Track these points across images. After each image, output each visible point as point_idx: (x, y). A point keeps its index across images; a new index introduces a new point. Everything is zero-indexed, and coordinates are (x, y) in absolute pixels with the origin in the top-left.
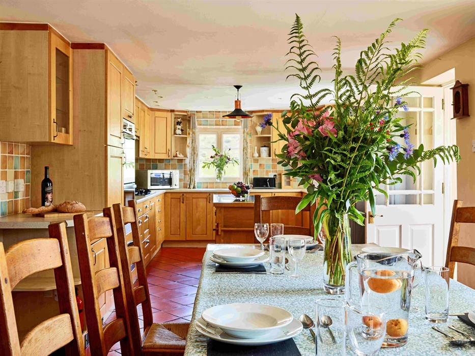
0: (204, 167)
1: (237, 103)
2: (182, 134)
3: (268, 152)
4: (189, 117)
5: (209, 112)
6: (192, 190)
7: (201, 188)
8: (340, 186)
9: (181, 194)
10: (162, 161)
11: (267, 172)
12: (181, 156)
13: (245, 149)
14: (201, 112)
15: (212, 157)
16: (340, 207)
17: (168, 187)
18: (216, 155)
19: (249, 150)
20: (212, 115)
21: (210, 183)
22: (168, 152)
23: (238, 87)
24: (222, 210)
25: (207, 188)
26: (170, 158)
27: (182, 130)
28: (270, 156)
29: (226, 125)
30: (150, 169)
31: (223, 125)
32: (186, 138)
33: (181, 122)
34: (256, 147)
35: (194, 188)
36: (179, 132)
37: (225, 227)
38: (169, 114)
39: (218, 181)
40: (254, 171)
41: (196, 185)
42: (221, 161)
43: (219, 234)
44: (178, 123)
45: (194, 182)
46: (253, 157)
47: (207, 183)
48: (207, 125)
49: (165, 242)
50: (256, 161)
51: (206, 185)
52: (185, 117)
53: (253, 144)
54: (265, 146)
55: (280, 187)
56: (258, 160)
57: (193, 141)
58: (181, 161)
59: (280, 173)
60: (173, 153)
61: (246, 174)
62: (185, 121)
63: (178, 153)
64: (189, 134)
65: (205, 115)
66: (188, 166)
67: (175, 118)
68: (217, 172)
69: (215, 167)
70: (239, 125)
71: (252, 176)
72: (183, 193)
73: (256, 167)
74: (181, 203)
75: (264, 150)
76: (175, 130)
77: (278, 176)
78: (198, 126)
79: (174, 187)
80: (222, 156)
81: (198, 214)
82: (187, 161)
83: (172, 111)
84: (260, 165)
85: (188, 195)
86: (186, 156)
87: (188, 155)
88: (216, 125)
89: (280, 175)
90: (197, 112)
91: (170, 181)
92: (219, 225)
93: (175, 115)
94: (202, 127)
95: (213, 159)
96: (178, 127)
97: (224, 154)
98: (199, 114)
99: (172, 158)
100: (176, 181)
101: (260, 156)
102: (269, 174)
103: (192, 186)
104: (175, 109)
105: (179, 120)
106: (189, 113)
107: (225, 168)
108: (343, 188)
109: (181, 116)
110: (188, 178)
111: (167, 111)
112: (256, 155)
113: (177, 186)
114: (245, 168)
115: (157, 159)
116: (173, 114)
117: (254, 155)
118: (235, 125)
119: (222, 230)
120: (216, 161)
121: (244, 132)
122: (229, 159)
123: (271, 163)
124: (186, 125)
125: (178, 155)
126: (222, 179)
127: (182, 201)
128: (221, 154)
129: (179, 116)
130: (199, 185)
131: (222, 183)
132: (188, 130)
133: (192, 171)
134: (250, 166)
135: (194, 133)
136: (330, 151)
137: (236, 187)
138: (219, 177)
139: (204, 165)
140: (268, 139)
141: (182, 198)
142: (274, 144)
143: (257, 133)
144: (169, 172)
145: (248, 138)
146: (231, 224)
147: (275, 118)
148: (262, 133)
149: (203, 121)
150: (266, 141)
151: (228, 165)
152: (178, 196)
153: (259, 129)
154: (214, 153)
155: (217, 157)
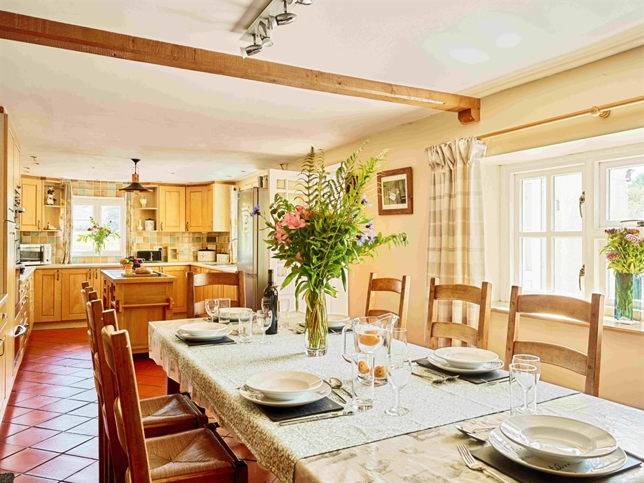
0: (79, 240)
1: (135, 176)
2: (54, 204)
3: (154, 225)
4: (63, 186)
5: (87, 181)
6: (66, 265)
7: (77, 263)
8: (319, 267)
9: (56, 271)
10: (28, 234)
11: (152, 245)
12: (52, 228)
13: (128, 222)
14: (77, 181)
15: (89, 230)
16: (319, 284)
17: (39, 263)
18: (95, 227)
19: (133, 223)
20: (90, 185)
21: (87, 257)
22: (37, 224)
23: (136, 161)
25: (84, 262)
26: (40, 230)
27: (54, 200)
28: (155, 229)
29: (107, 196)
31: (102, 196)
32: (59, 208)
33: (53, 191)
34: (140, 220)
35: (69, 263)
36: (50, 201)
38: (40, 181)
39: (97, 255)
40: (138, 244)
41: (71, 260)
42: (101, 235)
44: (50, 192)
45: (70, 256)
46: (137, 229)
47: (85, 257)
48: (84, 195)
49: (36, 324)
50: (140, 234)
51: (82, 260)
52: (57, 186)
53: (137, 216)
54: (150, 219)
55: (166, 260)
56: (142, 233)
57: (69, 212)
58: (53, 233)
59: (165, 246)
60: (44, 225)
61: (129, 248)
62: (58, 191)
63: (49, 225)
64: (63, 204)
65: (81, 185)
66: (61, 239)
67: (45, 186)
68: (95, 245)
69: (94, 241)
70: (121, 197)
71: (135, 250)
72: (58, 270)
73: (140, 240)
74: (56, 280)
75: (150, 224)
76: (46, 200)
77: (163, 251)
78: (74, 196)
79: (45, 262)
80: (101, 228)
81: (76, 292)
82: (60, 234)
83: (43, 178)
84: (145, 238)
85: (63, 272)
86: (59, 229)
87: (62, 227)
88: (95, 196)
89: (166, 248)
90: (72, 180)
91: (40, 256)
93: (45, 183)
94: (78, 197)
95: (91, 232)
96: (50, 196)
97: (103, 226)
98: (76, 184)
99: (43, 230)
100: (47, 255)
101: (144, 229)
102: (154, 247)
103: (66, 261)
104: (47, 176)
105: (51, 189)
106: (62, 182)
107: (105, 241)
108: (322, 268)
109: (52, 185)
110: (61, 252)
111: (38, 178)
112: (140, 228)
113: (49, 262)
114: (128, 242)
116: (43, 181)
117: (138, 228)
118: (117, 196)
119: (123, 308)
120: (94, 234)
121: (127, 204)
122: (109, 232)
123: (156, 236)
124: (59, 194)
125: (50, 227)
126: (102, 253)
127: (56, 277)
128: (100, 226)
129: (49, 185)
130: (75, 260)
132: (61, 199)
133: (67, 244)
134: (134, 239)
135: (69, 203)
137: (128, 261)
138: (98, 251)
139: (79, 238)
140: (154, 212)
141: (55, 274)
142: (160, 217)
143: (141, 205)
144: (39, 246)
145: (132, 211)
146: (132, 301)
147: (161, 191)
148: (147, 205)
149: (79, 191)
150: (151, 215)
151: (108, 238)
152: (51, 272)
153: (144, 202)
154: (93, 225)
155: (95, 230)
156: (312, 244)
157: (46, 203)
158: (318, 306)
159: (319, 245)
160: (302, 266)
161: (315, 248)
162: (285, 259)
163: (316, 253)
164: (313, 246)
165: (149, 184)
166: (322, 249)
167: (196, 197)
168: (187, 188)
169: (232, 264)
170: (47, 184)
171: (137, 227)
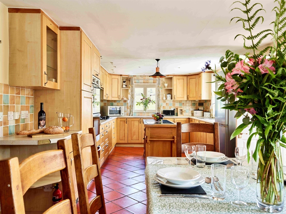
0: (137, 105)
1: (158, 68)
3: (171, 97)
4: (130, 79)
5: (140, 76)
6: (131, 116)
7: (135, 115)
8: (275, 118)
9: (126, 119)
10: (115, 101)
11: (170, 107)
12: (125, 99)
13: (158, 95)
14: (136, 76)
15: (141, 99)
16: (273, 136)
17: (119, 115)
18: (144, 98)
19: (161, 96)
20: (142, 78)
22: (119, 96)
23: (158, 60)
24: (149, 129)
25: (139, 115)
26: (120, 100)
27: (126, 85)
28: (172, 99)
29: (149, 83)
30: (109, 105)
31: (147, 83)
32: (128, 89)
33: (125, 81)
34: (164, 95)
35: (132, 115)
36: (124, 86)
37: (151, 138)
38: (120, 77)
39: (145, 112)
40: (163, 107)
41: (133, 114)
42: (146, 102)
43: (148, 142)
44: (124, 82)
45: (132, 112)
46: (163, 99)
47: (139, 113)
48: (139, 83)
49: (117, 144)
50: (164, 101)
52: (127, 79)
53: (163, 93)
54: (169, 94)
55: (177, 115)
56: (165, 101)
57: (132, 91)
58: (125, 101)
59: (177, 108)
60: (122, 98)
61: (159, 108)
62: (127, 80)
63: (124, 97)
64: (130, 87)
65: (138, 78)
66: (129, 104)
67: (122, 79)
68: (144, 107)
69: (143, 105)
70: (156, 83)
71: (162, 109)
72: (127, 118)
73: (164, 105)
74: (126, 123)
75: (169, 96)
76: (122, 86)
77: (176, 110)
78: (134, 84)
79: (122, 115)
80: (147, 99)
81: (134, 129)
82: (129, 101)
83: (121, 75)
84: (167, 103)
85: (129, 119)
86: (128, 99)
88: (144, 83)
89: (177, 109)
90: (134, 76)
91: (120, 112)
92: (148, 137)
93: (123, 77)
94: (136, 84)
95: (142, 101)
96: (124, 83)
97: (147, 98)
98: (135, 78)
99: (121, 100)
100: (122, 112)
101: (166, 99)
102: (171, 108)
103: (131, 115)
104: (123, 74)
105: (125, 80)
106: (130, 77)
107: (148, 105)
108: (278, 120)
109: (125, 78)
110: (129, 110)
111: (119, 75)
112: (165, 98)
113: (123, 115)
114: (158, 105)
115: (113, 100)
116: (121, 76)
119: (149, 140)
120: (143, 101)
121: (158, 86)
122: (150, 101)
123: (172, 103)
124: (128, 83)
125: (124, 98)
126: (147, 111)
127: (126, 122)
128: (146, 98)
129: (124, 78)
131: (147, 113)
132: (129, 85)
133: (132, 106)
134: (161, 104)
135: (132, 87)
136: (270, 87)
137: (156, 116)
138: (145, 110)
139: (137, 103)
140: (171, 90)
141: (126, 120)
142: (174, 93)
143: (165, 87)
144: (119, 107)
145: (160, 90)
146: (154, 137)
147: (175, 79)
148: (168, 87)
149: (137, 81)
150: (170, 91)
151: (150, 104)
152: (124, 120)
153: (166, 85)
154: (143, 97)
155: (144, 100)
156: (267, 92)
157: (122, 87)
158: (272, 160)
159: (276, 93)
160: (254, 117)
161: (271, 96)
162: (236, 110)
163: (272, 103)
164: (268, 94)
165: (168, 75)
166: (279, 98)
167: (193, 81)
168: (188, 77)
169: (213, 118)
170: (123, 78)
171: (163, 98)
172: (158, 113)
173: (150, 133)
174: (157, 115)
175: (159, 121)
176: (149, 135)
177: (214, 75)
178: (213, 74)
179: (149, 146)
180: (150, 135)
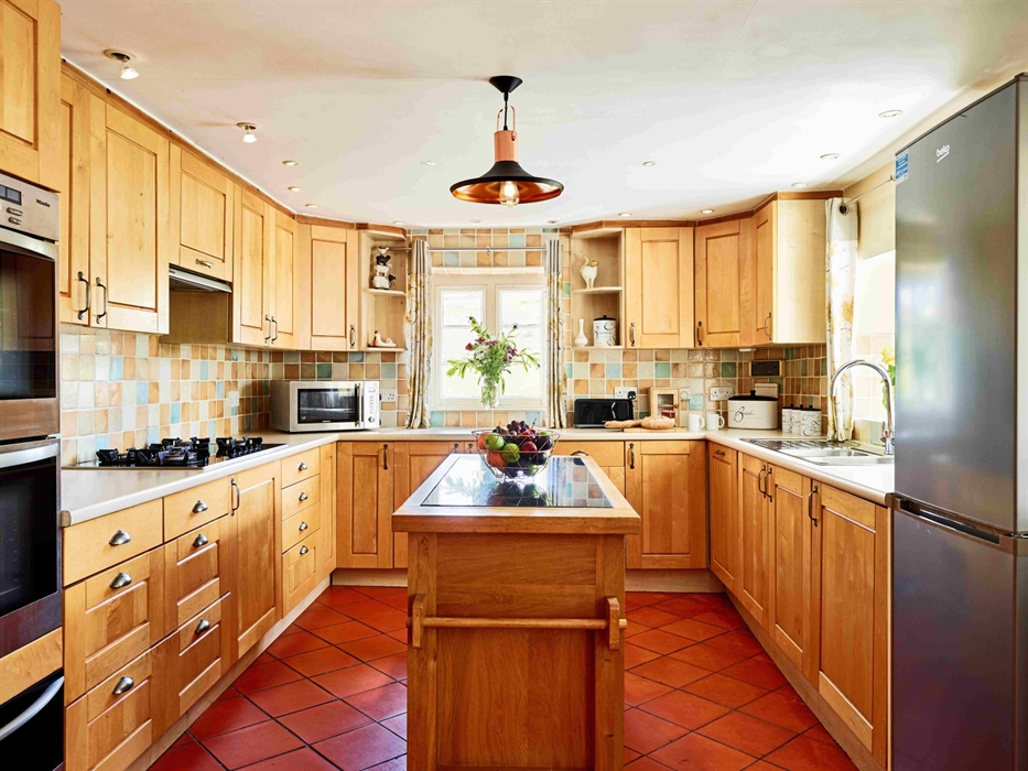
0: (451, 373)
2: (391, 288)
3: (613, 331)
4: (410, 246)
5: (462, 231)
6: (416, 433)
7: (441, 426)
9: (381, 445)
10: (342, 358)
11: (611, 385)
12: (390, 345)
13: (553, 325)
14: (440, 231)
15: (469, 347)
17: (351, 425)
18: (481, 340)
19: (564, 329)
20: (469, 240)
21: (464, 412)
22: (349, 332)
25: (457, 425)
26: (355, 349)
27: (391, 278)
28: (618, 342)
29: (507, 266)
30: (296, 378)
31: (496, 265)
33: (388, 258)
34: (582, 321)
35: (422, 425)
36: (381, 281)
38: (354, 233)
39: (487, 408)
40: (577, 382)
41: (426, 419)
42: (493, 358)
44: (382, 260)
45: (423, 410)
46: (574, 345)
47: (458, 412)
48: (457, 266)
49: (338, 571)
50: (582, 356)
51: (452, 419)
52: (398, 245)
53: (575, 313)
54: (605, 318)
56: (587, 353)
57: (420, 306)
58: (389, 356)
59: (644, 386)
60: (366, 337)
61: (555, 390)
62: (397, 253)
63: (378, 336)
64: (409, 287)
65: (451, 242)
66: (407, 368)
67: (372, 246)
68: (483, 384)
69: (480, 373)
70: (539, 265)
71: (571, 395)
72: (386, 443)
73: (581, 371)
74: (381, 469)
75: (604, 329)
76: (372, 278)
77: (638, 396)
78: (434, 270)
79: (364, 425)
80: (494, 343)
82: (407, 358)
83: (362, 226)
84: (593, 366)
85: (398, 449)
86: (401, 345)
87: (408, 346)
88: (480, 265)
89: (647, 392)
90: (431, 232)
91: (354, 408)
93: (375, 239)
94: (445, 270)
95: (473, 352)
96: (380, 268)
97: (501, 340)
98: (439, 240)
99: (364, 347)
100: (370, 409)
101: (591, 343)
102: (617, 389)
103: (417, 423)
104: (370, 220)
105: (383, 252)
106: (411, 236)
107: (504, 375)
109: (390, 243)
110: (407, 400)
111: (350, 226)
112: (583, 340)
113: (375, 422)
114: (553, 376)
116: (364, 234)
117: (577, 341)
118: (528, 265)
120: (480, 357)
121: (550, 281)
122: (513, 352)
123: (621, 362)
124: (402, 265)
125: (379, 342)
126: (496, 405)
127: (382, 463)
128: (493, 339)
129: (384, 243)
130: (436, 418)
131: (495, 413)
132: (408, 277)
133: (417, 383)
134: (566, 367)
135: (421, 285)
138: (488, 397)
139: (451, 367)
140: (615, 297)
141: (381, 454)
142: (629, 311)
143: (584, 284)
144: (351, 385)
145: (562, 299)
146: (467, 600)
147: (631, 241)
148: (597, 282)
149: (446, 256)
150: (608, 305)
151: (512, 367)
152: (371, 450)
153: (590, 273)
154: (477, 336)
155: (484, 347)
157: (372, 286)
165: (599, 224)
167: (724, 249)
168: (698, 229)
170: (378, 243)
171: (573, 339)
172: (513, 426)
173: (439, 578)
174: (508, 440)
175: (520, 473)
176: (433, 585)
177: (843, 209)
178: (837, 201)
179: (432, 664)
180: (439, 589)
